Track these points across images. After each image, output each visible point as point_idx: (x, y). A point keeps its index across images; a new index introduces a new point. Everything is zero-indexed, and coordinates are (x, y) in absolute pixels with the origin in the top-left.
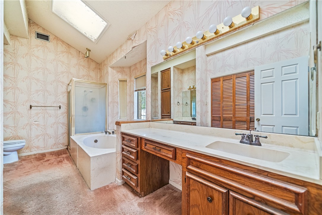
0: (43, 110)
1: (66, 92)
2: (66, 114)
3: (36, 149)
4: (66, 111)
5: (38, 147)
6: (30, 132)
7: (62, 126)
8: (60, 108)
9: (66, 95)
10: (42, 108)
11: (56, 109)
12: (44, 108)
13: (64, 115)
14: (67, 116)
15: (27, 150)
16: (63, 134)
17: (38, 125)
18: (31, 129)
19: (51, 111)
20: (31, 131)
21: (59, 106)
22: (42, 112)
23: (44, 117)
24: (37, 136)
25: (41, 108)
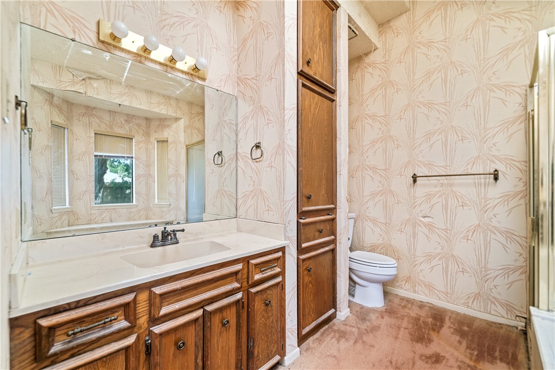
0: (442, 185)
1: (523, 118)
2: (523, 201)
3: (427, 292)
4: (521, 187)
5: (430, 287)
6: (414, 241)
7: (503, 240)
8: (496, 179)
9: (519, 129)
10: (441, 182)
11: (482, 181)
12: (446, 181)
13: (513, 203)
14: (523, 207)
15: (407, 284)
16: (507, 271)
17: (430, 226)
18: (415, 235)
19: (466, 189)
20: (414, 239)
21: (492, 171)
22: (440, 191)
23: (445, 207)
24: (430, 257)
25: (439, 180)
